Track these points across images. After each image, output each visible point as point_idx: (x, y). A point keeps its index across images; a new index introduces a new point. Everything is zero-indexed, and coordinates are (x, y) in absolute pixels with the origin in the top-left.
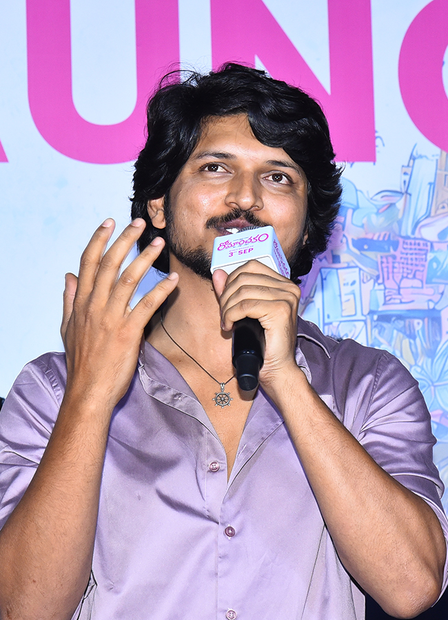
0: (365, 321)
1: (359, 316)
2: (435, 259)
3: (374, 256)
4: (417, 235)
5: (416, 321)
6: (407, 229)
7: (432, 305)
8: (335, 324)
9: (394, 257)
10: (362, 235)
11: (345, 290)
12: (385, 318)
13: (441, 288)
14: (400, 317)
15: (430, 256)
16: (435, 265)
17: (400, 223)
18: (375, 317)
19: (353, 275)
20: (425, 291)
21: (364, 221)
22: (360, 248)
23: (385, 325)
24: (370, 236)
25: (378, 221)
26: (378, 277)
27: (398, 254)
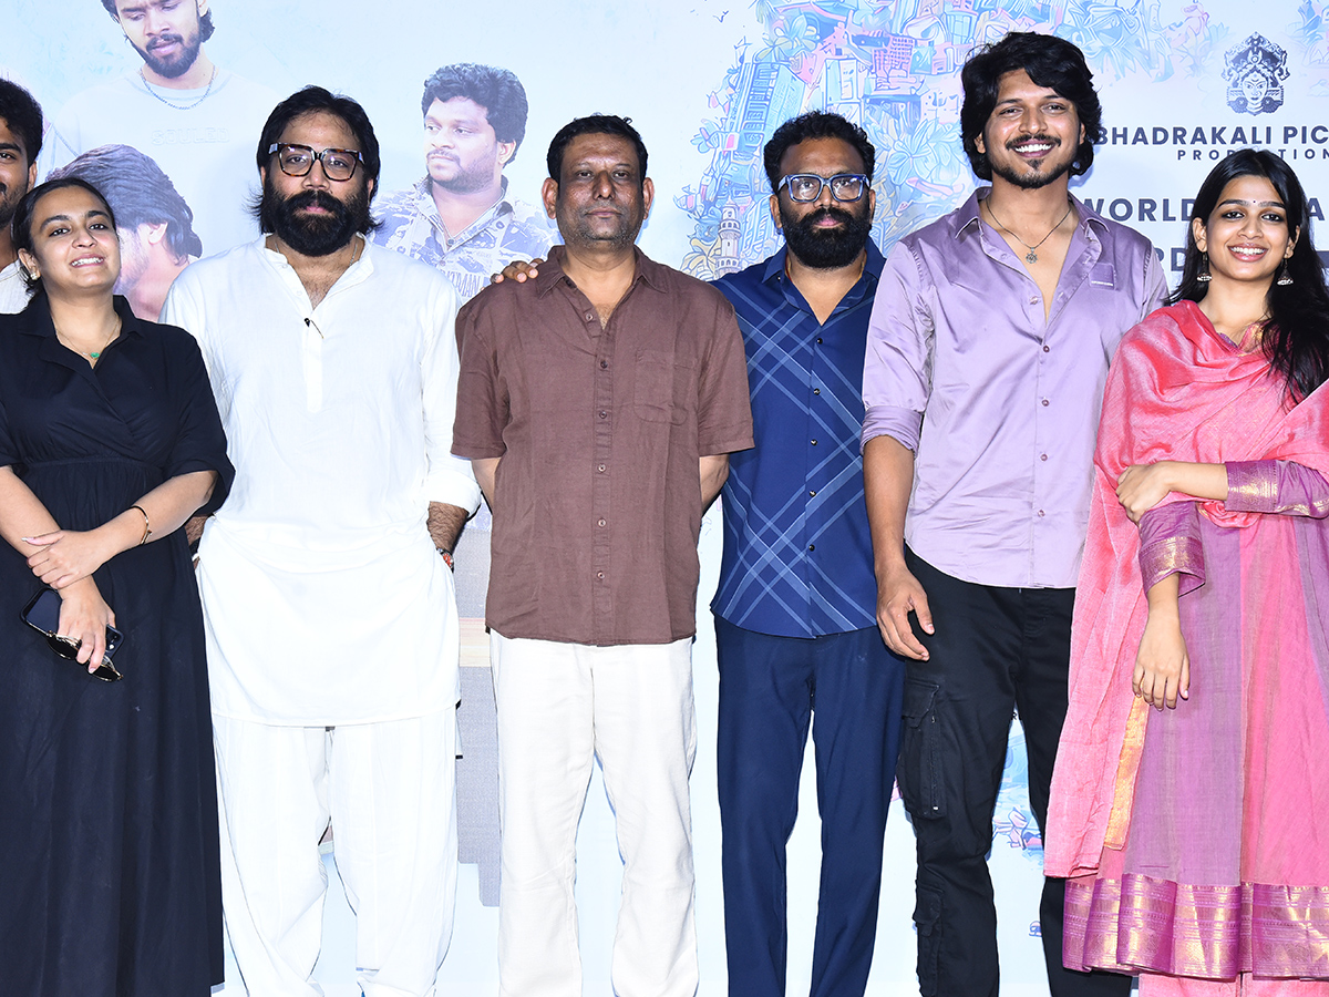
0: (859, 104)
1: (855, 100)
2: (918, 54)
3: (869, 49)
4: (904, 33)
5: (901, 104)
6: (896, 29)
7: (914, 92)
8: (836, 105)
9: (885, 51)
10: (861, 33)
11: (844, 77)
12: (876, 101)
13: (922, 77)
14: (887, 101)
15: (914, 51)
16: (918, 59)
17: (891, 23)
18: (868, 100)
19: (852, 65)
20: (909, 79)
21: (863, 20)
22: (858, 44)
23: (875, 107)
24: (866, 34)
25: (873, 21)
26: (872, 67)
27: (888, 48)
